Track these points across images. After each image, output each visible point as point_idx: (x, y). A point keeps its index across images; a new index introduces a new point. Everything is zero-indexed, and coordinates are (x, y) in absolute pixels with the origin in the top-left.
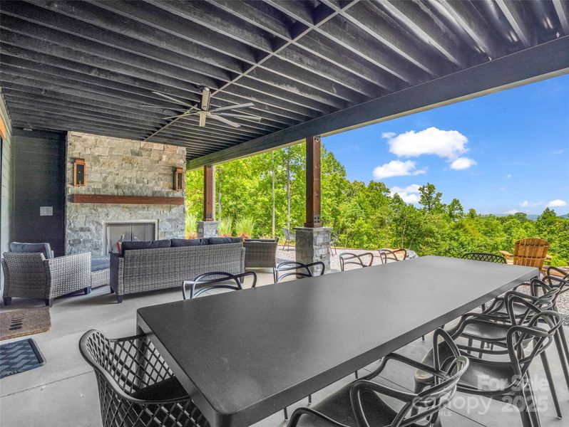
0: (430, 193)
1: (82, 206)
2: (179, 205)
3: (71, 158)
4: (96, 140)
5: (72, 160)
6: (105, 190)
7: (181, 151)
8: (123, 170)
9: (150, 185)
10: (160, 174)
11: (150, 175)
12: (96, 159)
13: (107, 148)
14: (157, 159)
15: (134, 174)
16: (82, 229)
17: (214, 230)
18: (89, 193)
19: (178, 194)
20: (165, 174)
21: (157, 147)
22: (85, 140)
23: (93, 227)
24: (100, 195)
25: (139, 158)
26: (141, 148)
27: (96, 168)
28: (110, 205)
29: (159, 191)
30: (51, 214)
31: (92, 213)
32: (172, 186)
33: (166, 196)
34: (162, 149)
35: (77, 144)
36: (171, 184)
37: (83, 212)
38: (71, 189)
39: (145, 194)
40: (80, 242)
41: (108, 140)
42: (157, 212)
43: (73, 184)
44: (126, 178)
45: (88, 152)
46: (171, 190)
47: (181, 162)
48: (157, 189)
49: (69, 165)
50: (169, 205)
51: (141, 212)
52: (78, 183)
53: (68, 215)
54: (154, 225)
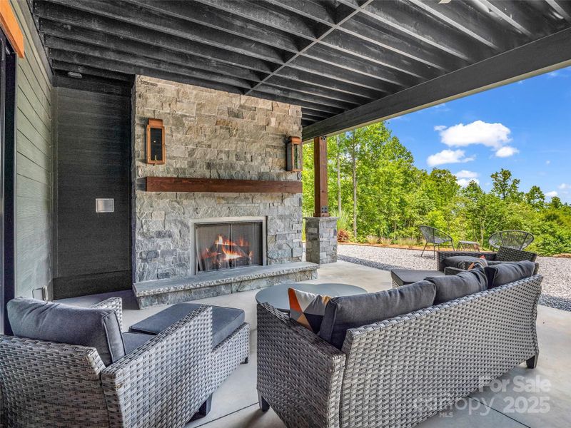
0: (505, 180)
1: (159, 197)
2: (293, 194)
3: (142, 119)
4: (178, 91)
5: (143, 123)
6: (192, 170)
7: (295, 111)
8: (217, 140)
9: (255, 163)
10: (268, 146)
11: (255, 148)
12: (179, 121)
13: (194, 103)
14: (263, 123)
15: (232, 145)
16: (159, 235)
17: (333, 230)
18: (169, 176)
19: (292, 177)
20: (274, 147)
21: (264, 104)
22: (161, 91)
23: (175, 231)
24: (186, 179)
25: (238, 120)
26: (241, 106)
27: (179, 136)
28: (200, 194)
29: (267, 173)
30: (112, 210)
31: (174, 208)
32: (283, 165)
33: (276, 179)
34: (270, 108)
35: (150, 95)
36: (282, 161)
37: (161, 206)
38: (143, 169)
39: (248, 177)
40: (157, 255)
41: (195, 92)
42: (265, 204)
43: (145, 161)
44: (221, 151)
45: (167, 110)
46: (282, 171)
47: (295, 129)
48: (264, 169)
49: (138, 130)
50: (280, 194)
51: (243, 205)
52: (153, 159)
53: (138, 211)
54: (261, 224)
